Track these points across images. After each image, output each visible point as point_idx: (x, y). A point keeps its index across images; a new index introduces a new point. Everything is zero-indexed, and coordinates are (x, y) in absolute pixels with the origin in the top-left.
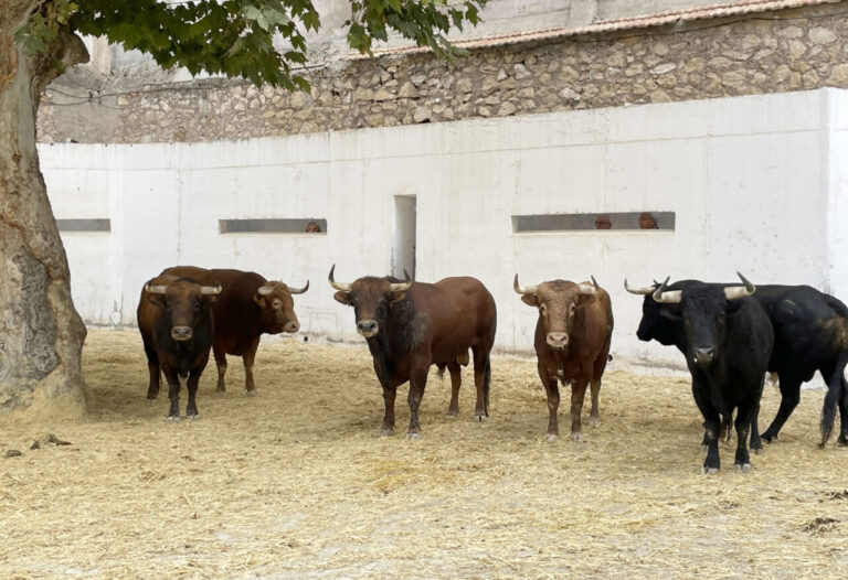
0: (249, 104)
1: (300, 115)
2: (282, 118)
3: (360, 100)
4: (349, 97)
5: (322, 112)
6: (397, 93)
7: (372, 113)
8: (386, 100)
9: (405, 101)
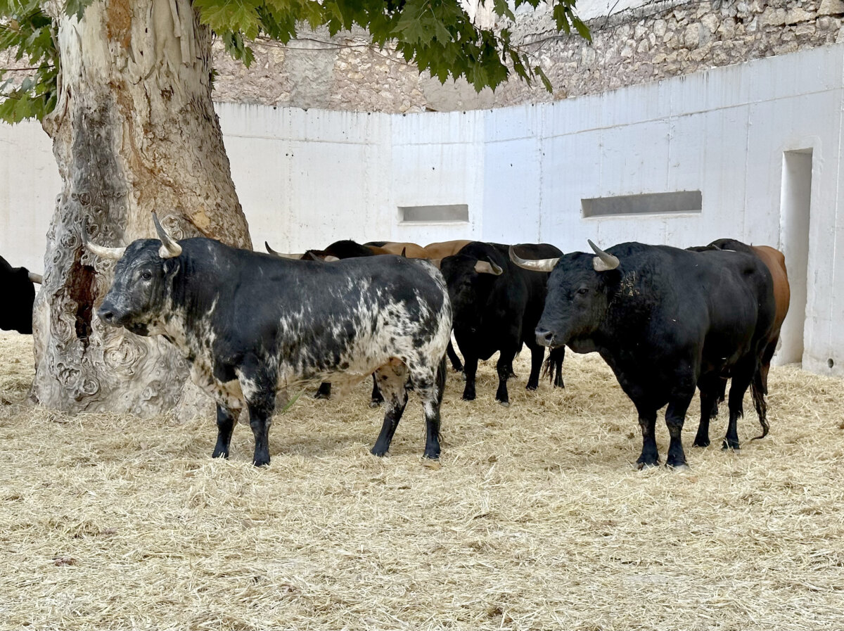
0: (637, 48)
1: (695, 55)
2: (674, 62)
3: (768, 25)
4: (754, 24)
5: (721, 47)
6: (816, 10)
7: (783, 42)
8: (800, 22)
9: (825, 20)
